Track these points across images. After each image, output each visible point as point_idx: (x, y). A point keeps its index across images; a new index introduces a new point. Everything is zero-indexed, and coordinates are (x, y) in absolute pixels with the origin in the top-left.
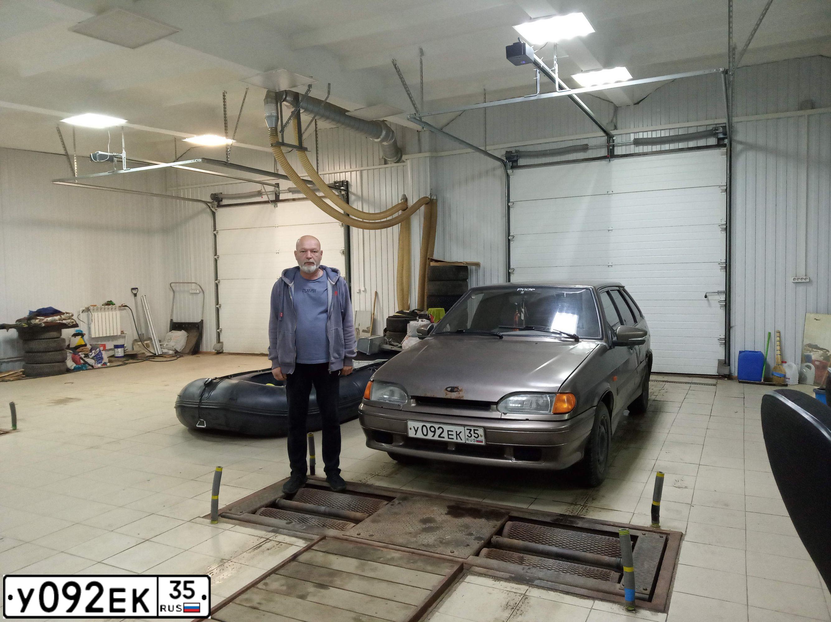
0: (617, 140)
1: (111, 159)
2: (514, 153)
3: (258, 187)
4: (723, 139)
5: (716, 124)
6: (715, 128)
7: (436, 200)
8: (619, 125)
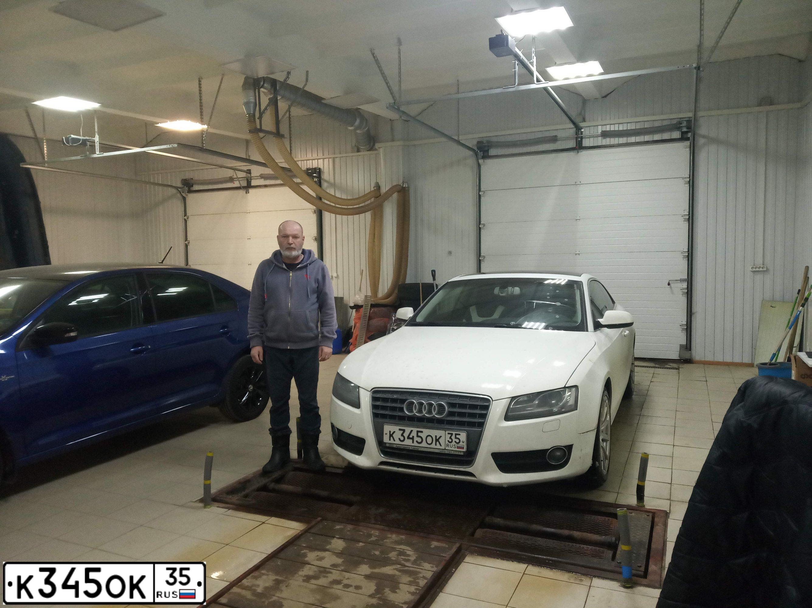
0: (585, 132)
1: (84, 142)
2: (485, 143)
3: (230, 173)
4: (686, 132)
5: (680, 118)
6: (680, 122)
7: (408, 187)
8: (587, 118)
